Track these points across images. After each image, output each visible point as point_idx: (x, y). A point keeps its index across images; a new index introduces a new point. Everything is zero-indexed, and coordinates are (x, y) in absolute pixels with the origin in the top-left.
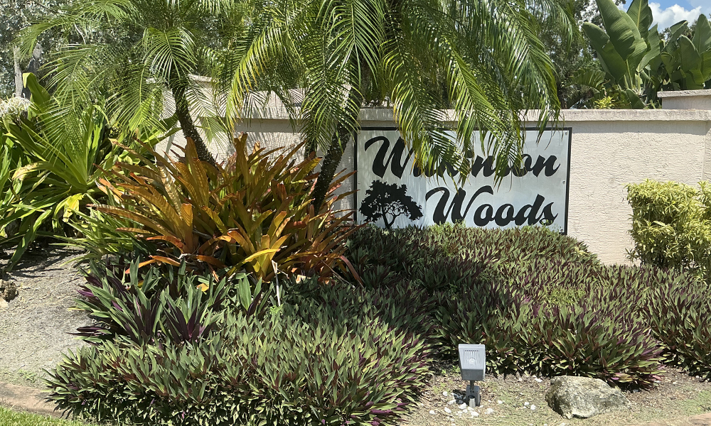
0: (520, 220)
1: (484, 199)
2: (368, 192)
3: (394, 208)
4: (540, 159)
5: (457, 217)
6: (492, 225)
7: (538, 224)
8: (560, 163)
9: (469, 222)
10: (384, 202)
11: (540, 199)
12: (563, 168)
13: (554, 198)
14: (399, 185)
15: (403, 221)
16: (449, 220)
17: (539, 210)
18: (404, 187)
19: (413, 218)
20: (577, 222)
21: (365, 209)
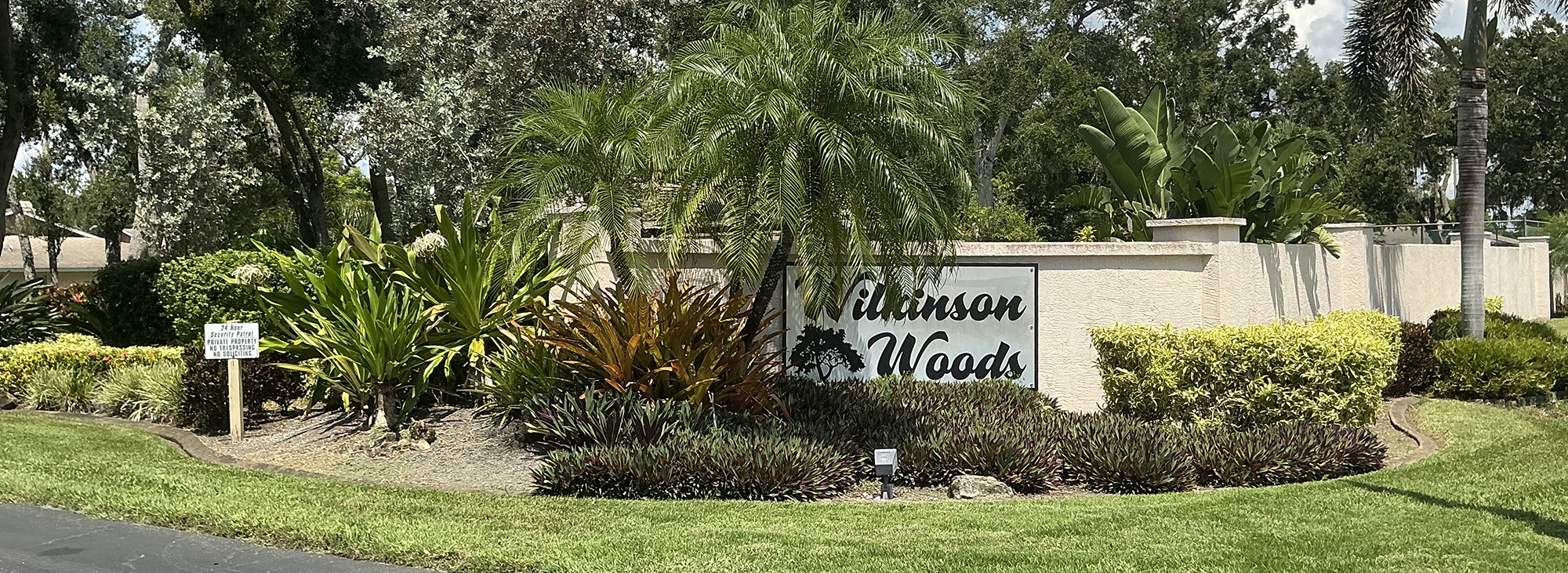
0: (981, 372)
1: (937, 346)
2: (799, 338)
3: (830, 357)
4: (1003, 300)
5: (906, 368)
6: (948, 378)
7: (1003, 377)
8: (1027, 305)
9: (920, 375)
10: (819, 349)
11: (1004, 348)
12: (1030, 311)
13: (1021, 347)
14: (836, 331)
15: (840, 373)
16: (896, 371)
17: (1003, 361)
18: (842, 331)
19: (853, 369)
20: (1051, 375)
21: (796, 359)
